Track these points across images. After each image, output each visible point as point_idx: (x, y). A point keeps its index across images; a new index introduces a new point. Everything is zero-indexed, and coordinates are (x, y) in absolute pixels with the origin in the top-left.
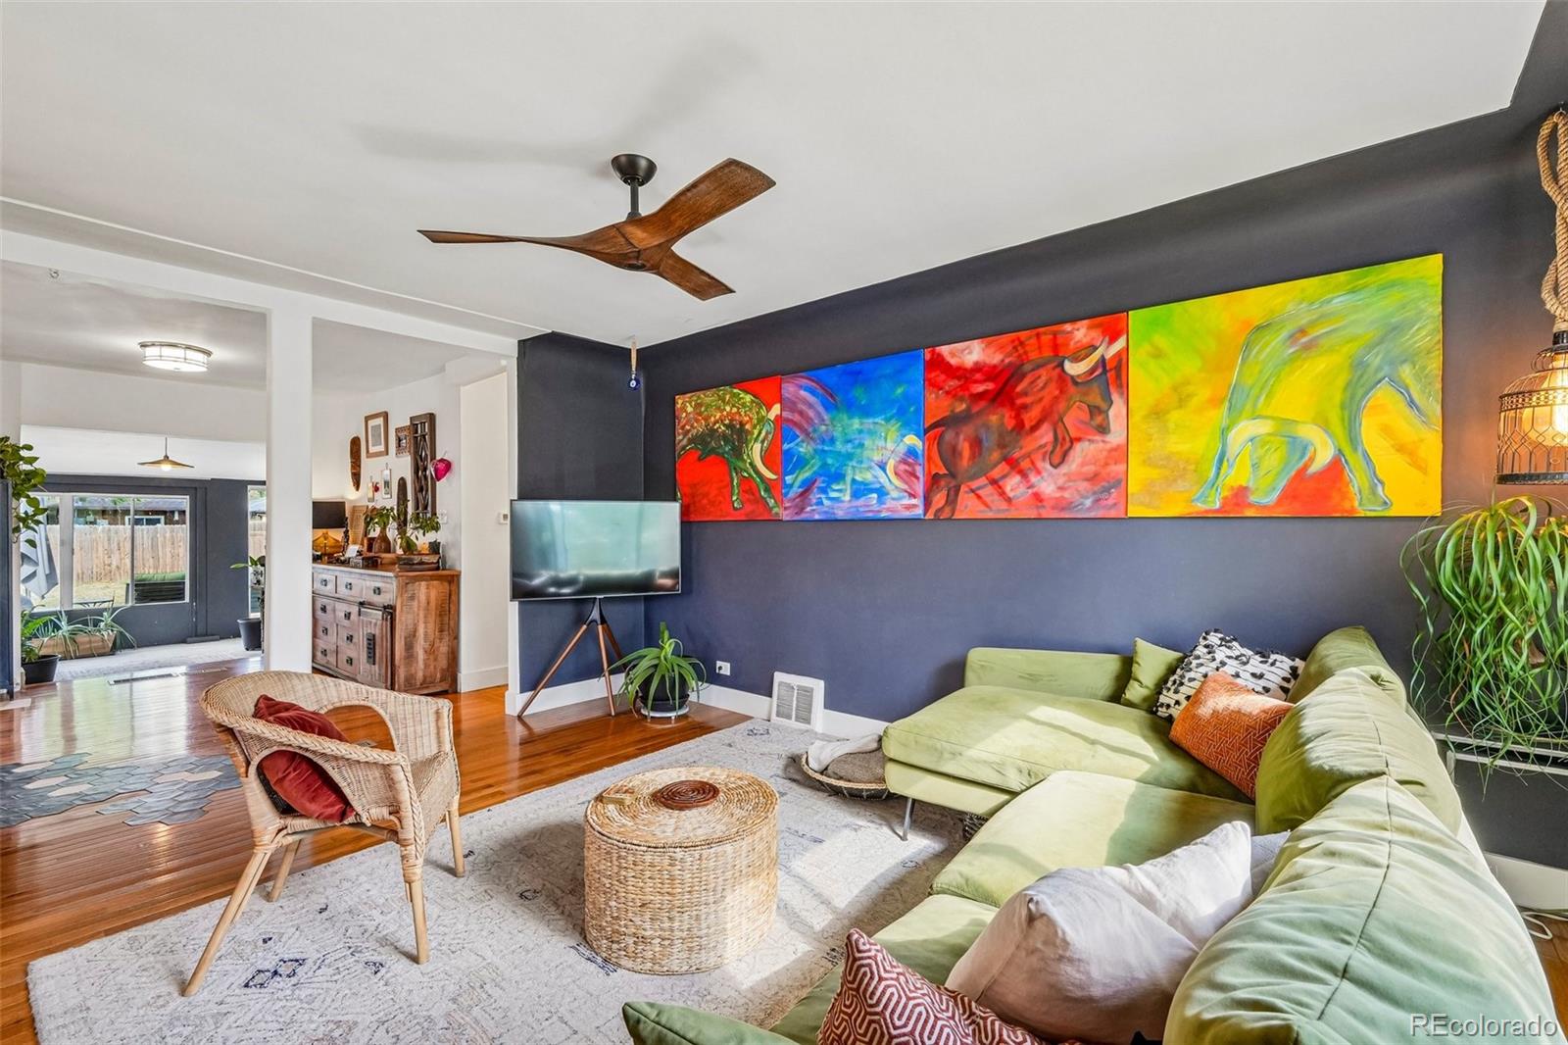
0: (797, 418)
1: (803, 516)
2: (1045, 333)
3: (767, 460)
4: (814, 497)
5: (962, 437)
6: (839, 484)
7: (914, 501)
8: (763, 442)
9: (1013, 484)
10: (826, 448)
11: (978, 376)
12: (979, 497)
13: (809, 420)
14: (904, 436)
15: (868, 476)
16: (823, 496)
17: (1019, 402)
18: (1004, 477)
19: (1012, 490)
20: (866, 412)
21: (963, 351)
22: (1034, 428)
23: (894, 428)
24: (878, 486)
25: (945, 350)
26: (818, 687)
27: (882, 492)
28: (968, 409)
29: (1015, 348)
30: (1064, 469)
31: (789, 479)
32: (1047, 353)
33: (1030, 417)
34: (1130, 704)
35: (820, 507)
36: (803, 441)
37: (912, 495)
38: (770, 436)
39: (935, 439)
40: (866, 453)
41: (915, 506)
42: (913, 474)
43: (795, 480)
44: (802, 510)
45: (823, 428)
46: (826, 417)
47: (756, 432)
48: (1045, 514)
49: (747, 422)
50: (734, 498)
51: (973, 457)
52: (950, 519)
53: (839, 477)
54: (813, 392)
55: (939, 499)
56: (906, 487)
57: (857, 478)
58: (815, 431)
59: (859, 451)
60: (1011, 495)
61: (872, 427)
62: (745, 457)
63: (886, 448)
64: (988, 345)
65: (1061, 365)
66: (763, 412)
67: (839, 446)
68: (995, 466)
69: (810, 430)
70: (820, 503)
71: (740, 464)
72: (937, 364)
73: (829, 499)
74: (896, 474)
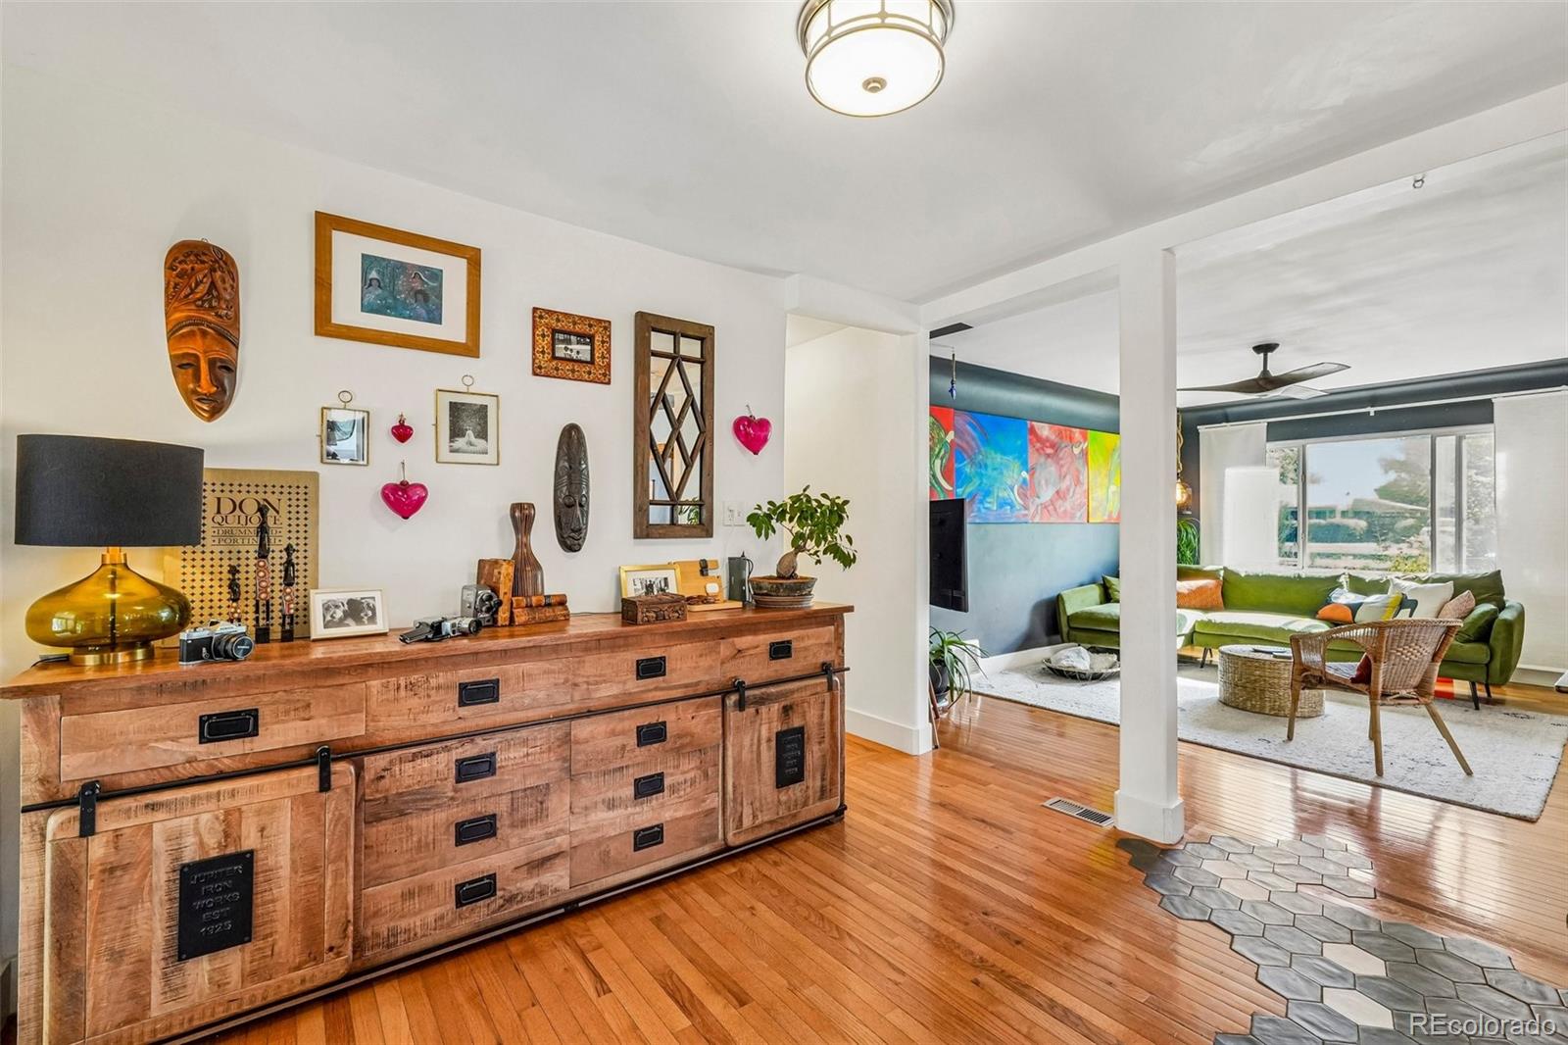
0: (965, 445)
2: (1068, 430)
3: (945, 473)
4: (975, 506)
6: (990, 497)
7: (1026, 512)
8: (942, 459)
9: (1058, 505)
10: (982, 472)
11: (1047, 444)
12: (1048, 511)
13: (970, 448)
15: (1006, 495)
16: (981, 506)
17: (1062, 462)
18: (1055, 500)
19: (1058, 508)
20: (1003, 451)
21: (1042, 428)
23: (1016, 465)
24: (1010, 501)
25: (1036, 425)
27: (1012, 506)
29: (1059, 434)
30: (1072, 499)
31: (959, 491)
32: (1069, 441)
33: (1064, 471)
35: (980, 515)
36: (969, 464)
37: (1025, 508)
38: (947, 456)
39: (1032, 475)
40: (1004, 479)
41: (1026, 515)
42: (1025, 496)
43: (963, 493)
45: (981, 457)
46: (982, 449)
47: (937, 450)
48: (1068, 520)
51: (1045, 487)
53: (990, 493)
54: (974, 428)
55: (1034, 511)
56: (1023, 503)
57: (1000, 495)
58: (975, 458)
59: (1000, 476)
61: (1006, 462)
63: (1013, 477)
64: (1051, 428)
65: (1072, 448)
66: (942, 435)
67: (990, 471)
68: (1053, 494)
69: (973, 456)
70: (979, 510)
73: (985, 508)
74: (1018, 494)
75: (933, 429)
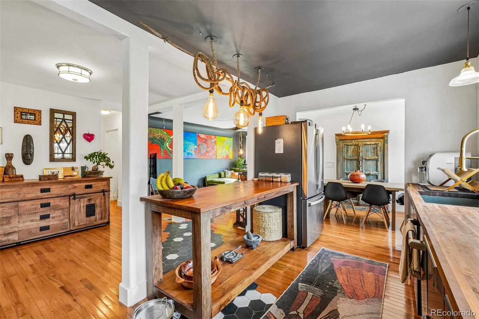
2: (210, 136)
5: (202, 147)
6: (185, 152)
7: (196, 156)
8: (169, 143)
11: (203, 139)
12: (204, 156)
14: (195, 146)
15: (190, 152)
17: (208, 144)
18: (206, 153)
20: (189, 141)
21: (202, 135)
22: (209, 147)
23: (193, 145)
25: (200, 135)
27: (192, 154)
28: (202, 143)
29: (207, 137)
30: (212, 153)
32: (210, 139)
33: (209, 146)
34: (222, 178)
37: (196, 155)
39: (198, 147)
40: (189, 148)
42: (196, 152)
47: (167, 140)
48: (210, 158)
49: (165, 138)
50: (161, 154)
51: (203, 150)
52: (200, 159)
55: (199, 156)
57: (188, 152)
59: (188, 147)
60: (207, 156)
61: (190, 144)
62: (165, 145)
63: (192, 147)
64: (204, 135)
66: (169, 137)
71: (163, 147)
72: (198, 136)
74: (194, 152)
75: (166, 135)
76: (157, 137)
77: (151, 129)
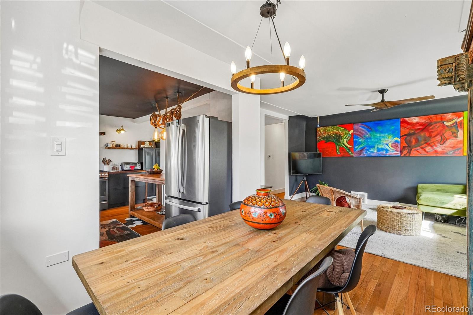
0: (358, 133)
1: (361, 156)
2: (438, 116)
3: (348, 143)
4: (364, 151)
5: (412, 138)
6: (372, 148)
8: (347, 139)
9: (428, 149)
10: (368, 140)
11: (417, 125)
12: (418, 151)
13: (362, 134)
14: (394, 138)
15: (383, 147)
16: (367, 151)
18: (425, 147)
19: (428, 150)
20: (382, 132)
21: (413, 119)
22: (435, 136)
23: (391, 136)
24: (386, 149)
25: (407, 119)
26: (366, 194)
27: (387, 151)
28: (414, 132)
29: (429, 119)
30: (444, 145)
31: (356, 147)
32: (439, 120)
33: (434, 134)
35: (367, 154)
36: (360, 139)
37: (397, 151)
38: (350, 138)
39: (404, 139)
40: (381, 142)
41: (398, 153)
42: (397, 146)
43: (358, 148)
44: (360, 154)
45: (368, 136)
46: (368, 133)
47: (345, 137)
48: (438, 155)
49: (342, 134)
50: (337, 152)
51: (416, 143)
52: (409, 156)
53: (373, 147)
54: (364, 127)
55: (405, 152)
56: (395, 149)
57: (379, 147)
58: (364, 136)
59: (379, 141)
60: (428, 151)
61: (383, 136)
62: (341, 142)
63: (388, 140)
64: (420, 118)
65: (443, 123)
66: (347, 132)
67: (373, 140)
68: (423, 144)
69: (363, 136)
70: (366, 153)
71: (340, 144)
72: (405, 122)
73: (369, 152)
74: (392, 146)
75: (343, 131)
76: (331, 135)
77: (325, 128)
